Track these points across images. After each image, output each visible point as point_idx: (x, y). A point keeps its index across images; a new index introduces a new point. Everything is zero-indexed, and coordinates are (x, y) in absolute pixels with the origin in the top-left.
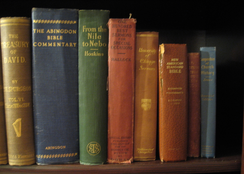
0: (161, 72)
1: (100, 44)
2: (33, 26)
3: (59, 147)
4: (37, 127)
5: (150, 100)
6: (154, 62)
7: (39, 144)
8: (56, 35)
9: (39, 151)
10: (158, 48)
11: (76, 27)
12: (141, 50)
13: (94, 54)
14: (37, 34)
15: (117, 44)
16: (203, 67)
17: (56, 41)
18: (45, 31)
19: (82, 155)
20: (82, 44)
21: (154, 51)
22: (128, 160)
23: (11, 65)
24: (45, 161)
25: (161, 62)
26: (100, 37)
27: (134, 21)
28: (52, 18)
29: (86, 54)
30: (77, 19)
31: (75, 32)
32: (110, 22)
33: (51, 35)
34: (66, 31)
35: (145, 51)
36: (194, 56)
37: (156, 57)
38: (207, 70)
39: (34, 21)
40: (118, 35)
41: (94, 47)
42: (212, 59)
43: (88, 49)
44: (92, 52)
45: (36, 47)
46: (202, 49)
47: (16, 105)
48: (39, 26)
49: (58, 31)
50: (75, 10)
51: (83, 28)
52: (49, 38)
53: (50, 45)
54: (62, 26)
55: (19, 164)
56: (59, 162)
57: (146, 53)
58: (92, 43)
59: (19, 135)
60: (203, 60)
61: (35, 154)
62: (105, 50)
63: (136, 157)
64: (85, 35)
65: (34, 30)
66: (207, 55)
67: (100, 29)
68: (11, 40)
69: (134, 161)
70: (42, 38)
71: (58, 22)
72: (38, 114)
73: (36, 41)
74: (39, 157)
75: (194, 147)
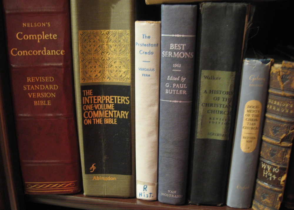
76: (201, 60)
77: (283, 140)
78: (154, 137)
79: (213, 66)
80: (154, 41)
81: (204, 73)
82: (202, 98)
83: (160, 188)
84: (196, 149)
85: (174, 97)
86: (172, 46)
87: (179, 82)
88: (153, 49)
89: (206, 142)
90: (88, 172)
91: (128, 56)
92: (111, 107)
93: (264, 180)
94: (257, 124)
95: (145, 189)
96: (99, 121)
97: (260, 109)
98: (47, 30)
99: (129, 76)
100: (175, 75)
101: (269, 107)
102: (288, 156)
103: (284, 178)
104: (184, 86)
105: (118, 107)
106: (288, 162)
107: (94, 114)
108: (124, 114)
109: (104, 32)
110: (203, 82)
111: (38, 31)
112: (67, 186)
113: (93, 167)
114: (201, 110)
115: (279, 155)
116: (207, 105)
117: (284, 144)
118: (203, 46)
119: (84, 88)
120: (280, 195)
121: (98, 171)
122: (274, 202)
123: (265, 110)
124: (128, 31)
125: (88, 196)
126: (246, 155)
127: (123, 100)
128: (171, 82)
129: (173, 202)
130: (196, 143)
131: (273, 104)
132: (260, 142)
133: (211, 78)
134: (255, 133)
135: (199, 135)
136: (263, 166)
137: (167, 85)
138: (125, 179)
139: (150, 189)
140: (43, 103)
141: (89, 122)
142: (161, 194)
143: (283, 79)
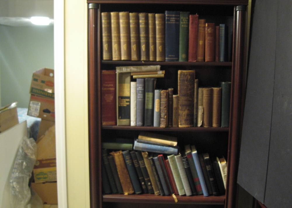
0: (206, 32)
1: (187, 23)
2: (166, 16)
3: (173, 56)
4: (166, 49)
5: (202, 41)
6: (204, 29)
7: (166, 55)
8: (173, 20)
9: (166, 57)
10: (205, 24)
11: (179, 17)
12: (200, 25)
13: (185, 26)
14: (167, 19)
15: (192, 23)
16: (221, 31)
17: (173, 22)
18: (170, 18)
19: (180, 59)
20: (181, 23)
21: (204, 25)
22: (195, 60)
23: (159, 29)
24: (168, 60)
25: (206, 29)
26: (187, 21)
27: (198, 15)
28: (172, 14)
29: (182, 26)
30: (179, 14)
31: (179, 19)
32: (190, 16)
33: (172, 19)
34: (176, 19)
35: (201, 25)
36: (217, 27)
37: (205, 27)
38: (222, 32)
39: (166, 15)
40: (193, 20)
41: (184, 24)
42: (223, 28)
43: (183, 24)
44: (184, 25)
45: (167, 23)
46: (220, 25)
47: (160, 41)
48: (168, 17)
49: (174, 18)
50: (179, 12)
51: (182, 18)
52: (171, 20)
53: (171, 23)
54: (175, 17)
55: (161, 60)
56: (172, 60)
57: (201, 26)
58: (184, 23)
59: (161, 51)
60: (221, 29)
61: (165, 57)
62: (188, 25)
63: (197, 60)
64: (182, 20)
65: (166, 18)
66: (222, 27)
67: (187, 18)
68: (159, 21)
69: (197, 61)
70: (168, 20)
71: (174, 15)
72: (166, 44)
73: (167, 21)
74: (166, 58)
75: (217, 58)
76: (146, 90)
77: (164, 107)
78: (135, 109)
79: (148, 92)
80: (135, 86)
81: (146, 93)
82: (146, 99)
83: (137, 122)
84: (146, 111)
85: (140, 99)
86: (139, 87)
87: (141, 95)
88: (135, 88)
89: (148, 110)
90: (119, 118)
91: (129, 90)
92: (125, 102)
93: (162, 118)
94: (159, 105)
95: (133, 122)
96: (122, 105)
97: (159, 101)
98: (111, 84)
99: (129, 94)
100: (140, 94)
101: (161, 100)
102: (166, 111)
103: (165, 117)
104: (142, 96)
105: (127, 102)
106: (166, 112)
107: (121, 104)
108: (128, 103)
109: (124, 84)
110: (146, 95)
111: (109, 84)
112: (113, 123)
113: (120, 117)
114: (146, 102)
115: (164, 111)
116: (148, 100)
117: (165, 108)
118: (146, 87)
119: (119, 97)
120: (165, 121)
121: (121, 118)
122: (164, 123)
123: (160, 101)
124: (129, 84)
125: (119, 126)
126: (157, 112)
127: (128, 100)
128: (139, 95)
129: (140, 125)
130: (145, 110)
131: (162, 100)
132: (160, 109)
133: (148, 94)
134: (159, 107)
135: (146, 108)
136: (161, 115)
137: (138, 96)
138: (128, 120)
139: (134, 123)
140: (108, 101)
141: (120, 105)
142: (137, 123)
143: (163, 94)
